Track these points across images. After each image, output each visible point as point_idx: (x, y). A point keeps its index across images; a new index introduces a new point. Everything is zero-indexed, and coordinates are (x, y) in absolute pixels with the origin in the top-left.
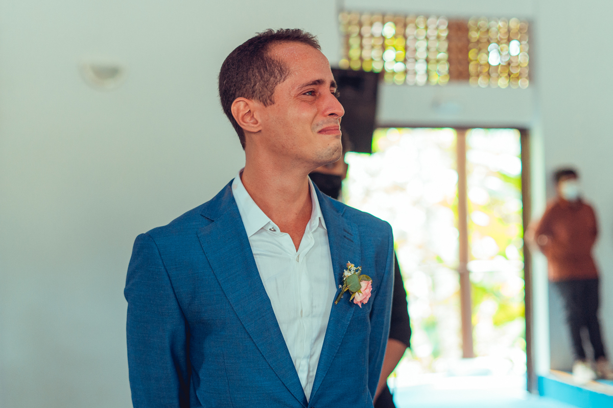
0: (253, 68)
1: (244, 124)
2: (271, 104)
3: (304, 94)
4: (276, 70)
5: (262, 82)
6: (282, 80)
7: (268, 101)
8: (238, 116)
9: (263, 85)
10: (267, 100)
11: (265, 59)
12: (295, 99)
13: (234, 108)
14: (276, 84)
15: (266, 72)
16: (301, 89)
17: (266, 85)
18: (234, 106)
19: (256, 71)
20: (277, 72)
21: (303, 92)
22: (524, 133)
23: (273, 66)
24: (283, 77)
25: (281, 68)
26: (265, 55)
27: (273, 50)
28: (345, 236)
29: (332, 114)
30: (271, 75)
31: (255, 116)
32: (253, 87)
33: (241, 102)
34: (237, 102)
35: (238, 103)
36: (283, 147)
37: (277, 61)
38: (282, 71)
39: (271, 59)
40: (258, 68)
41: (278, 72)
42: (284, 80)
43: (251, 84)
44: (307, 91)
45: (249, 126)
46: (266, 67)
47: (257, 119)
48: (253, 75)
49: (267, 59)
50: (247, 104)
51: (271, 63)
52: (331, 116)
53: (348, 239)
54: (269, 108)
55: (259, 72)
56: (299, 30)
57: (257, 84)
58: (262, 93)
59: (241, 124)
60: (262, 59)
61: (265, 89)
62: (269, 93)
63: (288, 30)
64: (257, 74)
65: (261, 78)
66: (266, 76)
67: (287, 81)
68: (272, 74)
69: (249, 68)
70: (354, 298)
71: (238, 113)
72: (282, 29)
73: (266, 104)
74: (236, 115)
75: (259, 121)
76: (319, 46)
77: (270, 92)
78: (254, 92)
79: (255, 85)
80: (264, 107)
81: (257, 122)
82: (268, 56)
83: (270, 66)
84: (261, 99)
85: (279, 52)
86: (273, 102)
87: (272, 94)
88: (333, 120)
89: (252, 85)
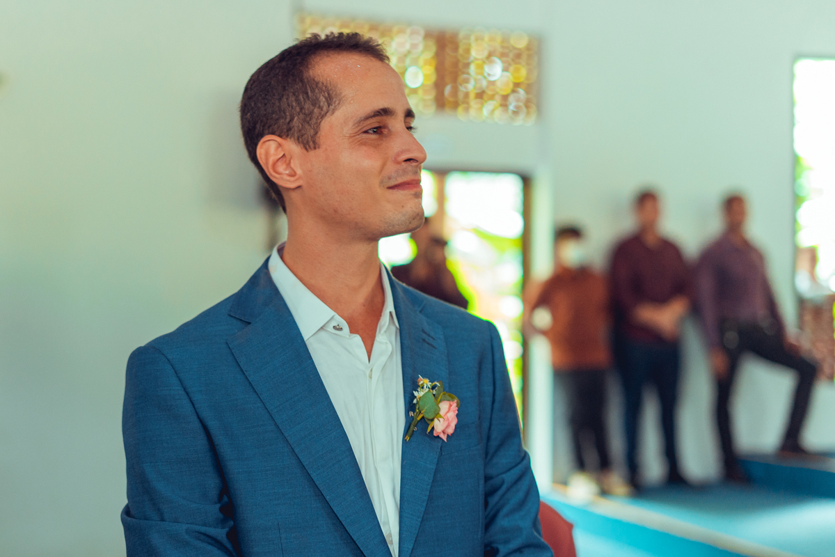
0: (288, 95)
1: (277, 176)
2: (315, 148)
3: (366, 132)
4: (322, 97)
5: (302, 116)
6: (330, 112)
7: (311, 143)
8: (267, 163)
9: (304, 120)
10: (309, 143)
11: (306, 80)
12: (351, 140)
13: (260, 151)
14: (322, 118)
15: (307, 100)
16: (359, 126)
17: (308, 119)
18: (261, 148)
19: (292, 98)
20: (322, 99)
21: (365, 129)
23: (317, 91)
24: (332, 107)
25: (329, 94)
26: (305, 75)
27: (317, 67)
28: (424, 340)
29: (409, 160)
30: (314, 105)
31: (292, 165)
32: (289, 123)
33: (271, 142)
34: (265, 142)
35: (267, 143)
36: (336, 211)
37: (323, 83)
38: (332, 98)
39: (314, 80)
40: (294, 94)
41: (324, 99)
42: (333, 112)
43: (286, 119)
44: (370, 127)
45: (282, 178)
46: (307, 93)
47: (295, 170)
48: (289, 105)
49: (308, 81)
50: (280, 145)
51: (314, 86)
52: (408, 162)
53: (428, 344)
54: (312, 153)
55: (297, 100)
56: (356, 34)
57: (296, 118)
58: (303, 132)
59: (271, 175)
60: (302, 80)
61: (307, 126)
62: (312, 130)
63: (341, 34)
64: (294, 104)
65: (301, 109)
66: (307, 106)
67: (337, 113)
68: (315, 103)
69: (283, 96)
70: (433, 428)
71: (267, 159)
72: (332, 33)
73: (307, 147)
74: (264, 161)
75: (299, 172)
76: (388, 58)
77: (314, 129)
78: (289, 129)
79: (292, 120)
80: (305, 151)
81: (294, 174)
82: (310, 76)
83: (313, 91)
84: (300, 139)
85: (326, 68)
86: (316, 145)
87: (317, 133)
88: (410, 168)
89: (288, 120)
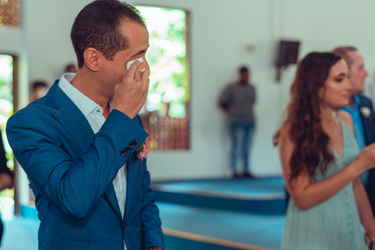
6: (123, 50)
7: (110, 58)
8: (87, 58)
9: (110, 48)
14: (119, 50)
15: (115, 41)
17: (112, 48)
22: (15, 59)
24: (124, 48)
30: (117, 44)
31: (97, 61)
32: (103, 46)
34: (87, 51)
35: (90, 51)
42: (124, 50)
43: (102, 44)
50: (95, 53)
54: (109, 61)
57: (107, 46)
58: (108, 52)
59: (87, 63)
61: (110, 51)
62: (112, 53)
66: (114, 43)
70: (139, 155)
73: (108, 58)
79: (105, 45)
80: (106, 59)
81: (97, 65)
84: (105, 54)
86: (112, 59)
87: (114, 55)
